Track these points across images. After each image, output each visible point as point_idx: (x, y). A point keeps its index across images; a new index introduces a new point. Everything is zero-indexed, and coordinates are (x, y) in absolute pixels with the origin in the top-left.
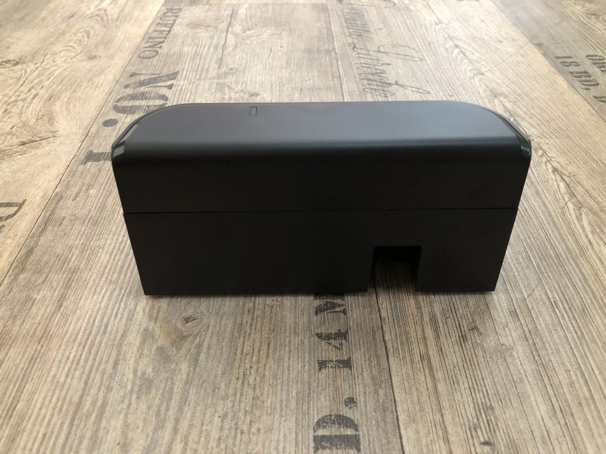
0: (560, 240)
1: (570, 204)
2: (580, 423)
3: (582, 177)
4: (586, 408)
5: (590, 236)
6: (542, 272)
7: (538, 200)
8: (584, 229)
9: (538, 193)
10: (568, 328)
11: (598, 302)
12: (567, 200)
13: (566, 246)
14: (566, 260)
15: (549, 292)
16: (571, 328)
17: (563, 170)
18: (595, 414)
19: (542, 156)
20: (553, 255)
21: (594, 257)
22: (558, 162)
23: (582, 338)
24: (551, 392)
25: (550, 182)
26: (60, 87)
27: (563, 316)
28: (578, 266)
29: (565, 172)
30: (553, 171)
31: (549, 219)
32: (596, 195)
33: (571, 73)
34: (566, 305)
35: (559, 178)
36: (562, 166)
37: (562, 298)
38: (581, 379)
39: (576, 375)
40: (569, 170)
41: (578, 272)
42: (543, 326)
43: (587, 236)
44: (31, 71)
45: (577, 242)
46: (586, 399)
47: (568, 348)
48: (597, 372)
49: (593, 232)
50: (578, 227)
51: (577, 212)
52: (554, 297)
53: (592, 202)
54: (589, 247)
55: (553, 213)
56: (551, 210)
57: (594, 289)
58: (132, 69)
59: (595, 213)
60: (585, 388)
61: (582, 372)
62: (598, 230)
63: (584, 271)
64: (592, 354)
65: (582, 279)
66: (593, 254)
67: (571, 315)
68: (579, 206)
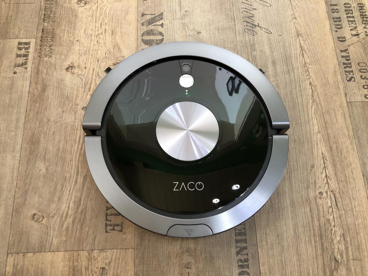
0: (303, 117)
1: (311, 101)
2: (293, 175)
3: (318, 87)
4: (295, 172)
5: (313, 115)
6: (295, 130)
7: (301, 98)
8: (312, 112)
9: (302, 95)
10: (297, 149)
11: (308, 141)
12: (310, 99)
13: (305, 119)
14: (303, 125)
15: (295, 137)
16: (298, 149)
17: (313, 84)
18: (297, 173)
19: (308, 75)
20: (300, 123)
21: (311, 123)
22: (312, 79)
23: (300, 152)
24: (288, 167)
25: (307, 89)
26: (113, 24)
27: (297, 145)
28: (306, 127)
29: (313, 85)
30: (309, 84)
31: (302, 107)
32: (320, 96)
33: (334, 18)
34: (299, 142)
35: (310, 88)
36: (313, 81)
37: (298, 139)
38: (296, 164)
39: (295, 163)
40: (315, 83)
41: (305, 129)
42: (291, 148)
43: (312, 115)
44: (95, 10)
45: (308, 117)
46: (296, 169)
47: (295, 155)
48: (301, 162)
49: (314, 113)
50: (310, 111)
51: (312, 105)
52: (296, 139)
53: (318, 100)
54: (311, 119)
55: (304, 105)
56: (304, 103)
57: (308, 136)
58: (141, 9)
59: (317, 105)
60: (296, 166)
61: (297, 162)
62: (316, 113)
63: (307, 129)
64: (301, 157)
65: (305, 132)
66: (311, 122)
67: (299, 144)
68: (314, 101)
